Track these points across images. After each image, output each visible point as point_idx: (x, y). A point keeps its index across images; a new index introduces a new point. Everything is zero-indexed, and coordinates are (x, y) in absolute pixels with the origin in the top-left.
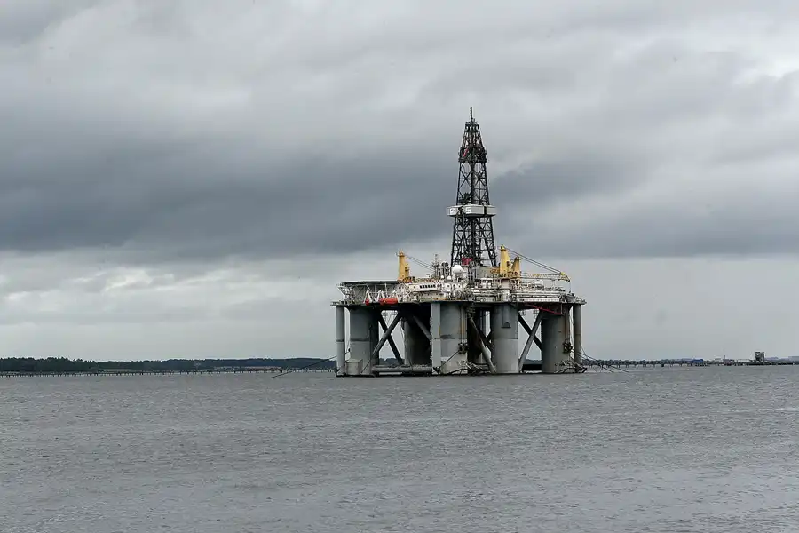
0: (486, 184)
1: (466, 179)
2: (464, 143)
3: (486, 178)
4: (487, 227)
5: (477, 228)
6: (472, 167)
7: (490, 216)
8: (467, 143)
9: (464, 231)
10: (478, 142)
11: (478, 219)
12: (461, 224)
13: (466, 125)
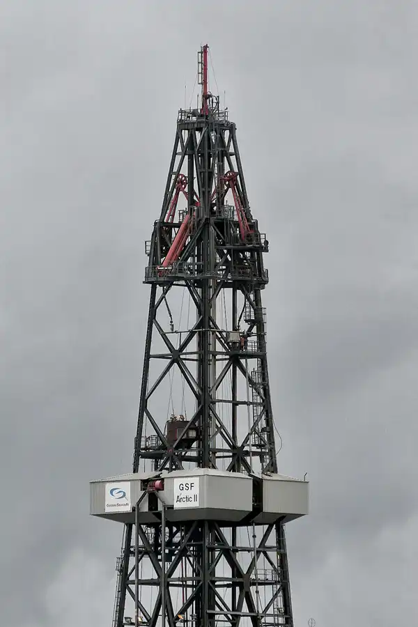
0: (262, 386)
1: (176, 357)
2: (169, 202)
3: (261, 356)
4: (264, 569)
5: (223, 569)
6: (205, 308)
7: (278, 521)
8: (183, 203)
9: (164, 582)
10: (230, 199)
11: (226, 532)
12: (152, 551)
13: (182, 125)
